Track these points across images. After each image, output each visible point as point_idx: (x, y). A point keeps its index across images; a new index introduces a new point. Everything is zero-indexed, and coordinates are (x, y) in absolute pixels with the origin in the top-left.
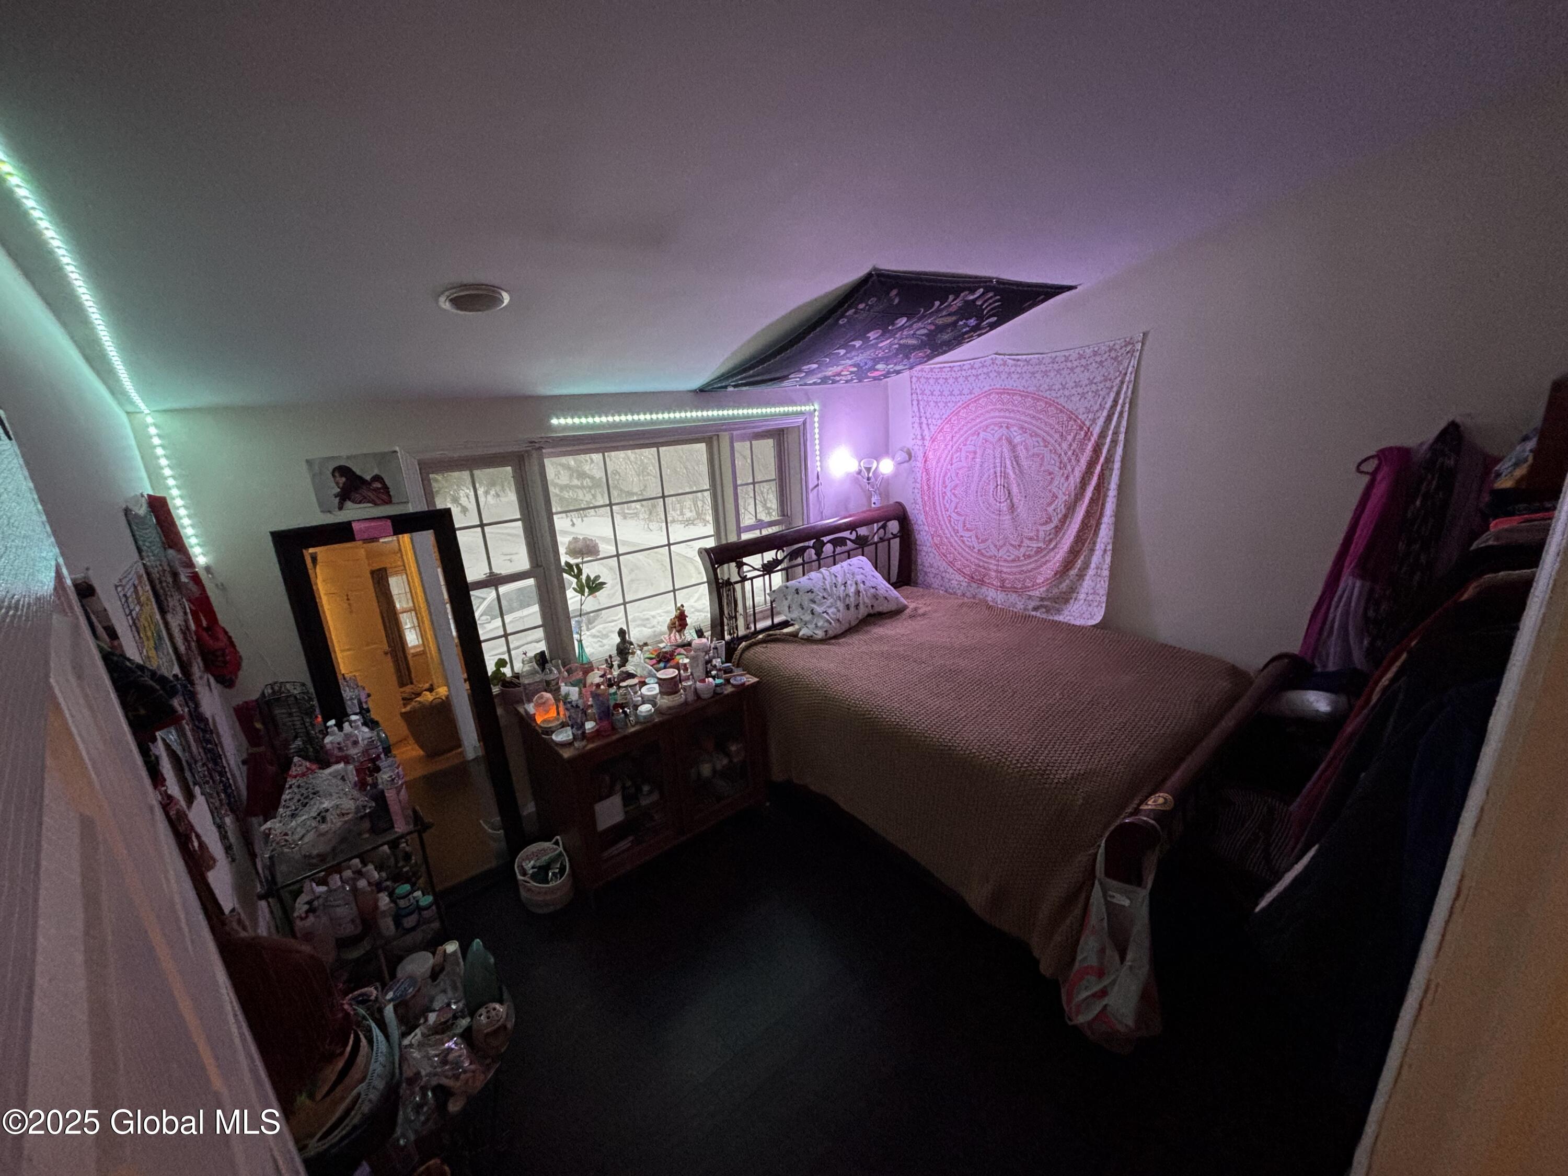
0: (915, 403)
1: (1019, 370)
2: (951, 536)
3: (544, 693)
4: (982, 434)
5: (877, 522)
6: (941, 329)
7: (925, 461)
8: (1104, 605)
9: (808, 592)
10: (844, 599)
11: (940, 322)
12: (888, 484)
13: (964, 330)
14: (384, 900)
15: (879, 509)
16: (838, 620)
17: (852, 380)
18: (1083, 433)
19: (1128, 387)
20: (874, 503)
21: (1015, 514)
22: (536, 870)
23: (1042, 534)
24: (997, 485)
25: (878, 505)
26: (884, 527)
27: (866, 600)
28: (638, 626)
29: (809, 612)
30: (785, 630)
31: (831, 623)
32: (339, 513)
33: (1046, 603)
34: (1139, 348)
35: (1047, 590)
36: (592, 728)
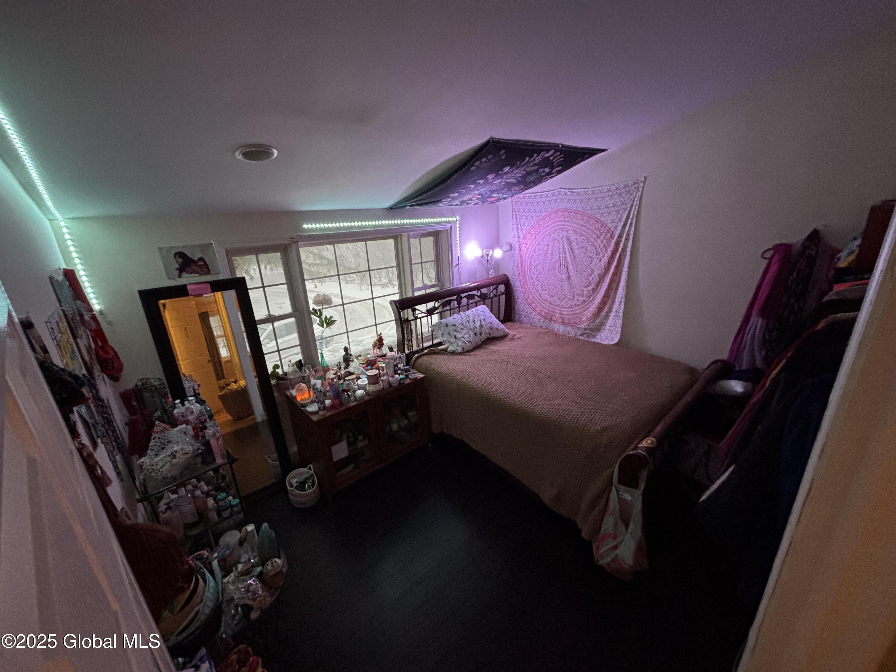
0: (514, 216)
1: (574, 198)
2: (535, 294)
3: (301, 384)
4: (553, 235)
5: (492, 285)
6: (529, 174)
7: (520, 250)
8: (620, 333)
9: (453, 326)
10: (474, 330)
11: (529, 169)
12: (499, 264)
13: (543, 174)
14: (211, 502)
15: (494, 278)
16: (470, 342)
17: (478, 203)
18: (609, 235)
19: (635, 208)
20: (491, 275)
21: (571, 281)
22: (298, 484)
23: (585, 292)
24: (561, 265)
25: (492, 276)
26: (496, 288)
27: (486, 330)
28: (355, 345)
29: (454, 337)
30: (440, 348)
31: (466, 343)
32: (178, 280)
33: (587, 331)
34: (642, 186)
35: (588, 325)
36: (329, 404)
